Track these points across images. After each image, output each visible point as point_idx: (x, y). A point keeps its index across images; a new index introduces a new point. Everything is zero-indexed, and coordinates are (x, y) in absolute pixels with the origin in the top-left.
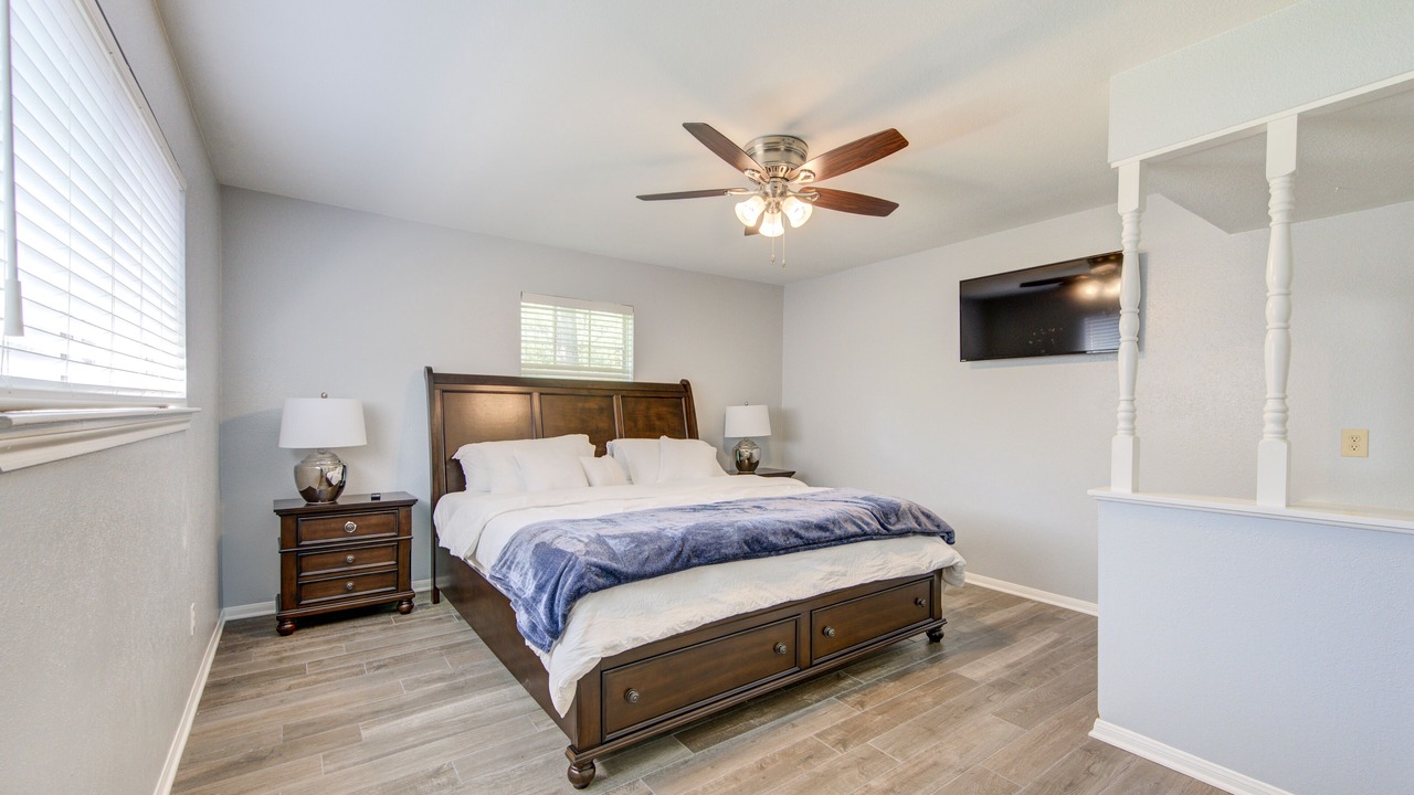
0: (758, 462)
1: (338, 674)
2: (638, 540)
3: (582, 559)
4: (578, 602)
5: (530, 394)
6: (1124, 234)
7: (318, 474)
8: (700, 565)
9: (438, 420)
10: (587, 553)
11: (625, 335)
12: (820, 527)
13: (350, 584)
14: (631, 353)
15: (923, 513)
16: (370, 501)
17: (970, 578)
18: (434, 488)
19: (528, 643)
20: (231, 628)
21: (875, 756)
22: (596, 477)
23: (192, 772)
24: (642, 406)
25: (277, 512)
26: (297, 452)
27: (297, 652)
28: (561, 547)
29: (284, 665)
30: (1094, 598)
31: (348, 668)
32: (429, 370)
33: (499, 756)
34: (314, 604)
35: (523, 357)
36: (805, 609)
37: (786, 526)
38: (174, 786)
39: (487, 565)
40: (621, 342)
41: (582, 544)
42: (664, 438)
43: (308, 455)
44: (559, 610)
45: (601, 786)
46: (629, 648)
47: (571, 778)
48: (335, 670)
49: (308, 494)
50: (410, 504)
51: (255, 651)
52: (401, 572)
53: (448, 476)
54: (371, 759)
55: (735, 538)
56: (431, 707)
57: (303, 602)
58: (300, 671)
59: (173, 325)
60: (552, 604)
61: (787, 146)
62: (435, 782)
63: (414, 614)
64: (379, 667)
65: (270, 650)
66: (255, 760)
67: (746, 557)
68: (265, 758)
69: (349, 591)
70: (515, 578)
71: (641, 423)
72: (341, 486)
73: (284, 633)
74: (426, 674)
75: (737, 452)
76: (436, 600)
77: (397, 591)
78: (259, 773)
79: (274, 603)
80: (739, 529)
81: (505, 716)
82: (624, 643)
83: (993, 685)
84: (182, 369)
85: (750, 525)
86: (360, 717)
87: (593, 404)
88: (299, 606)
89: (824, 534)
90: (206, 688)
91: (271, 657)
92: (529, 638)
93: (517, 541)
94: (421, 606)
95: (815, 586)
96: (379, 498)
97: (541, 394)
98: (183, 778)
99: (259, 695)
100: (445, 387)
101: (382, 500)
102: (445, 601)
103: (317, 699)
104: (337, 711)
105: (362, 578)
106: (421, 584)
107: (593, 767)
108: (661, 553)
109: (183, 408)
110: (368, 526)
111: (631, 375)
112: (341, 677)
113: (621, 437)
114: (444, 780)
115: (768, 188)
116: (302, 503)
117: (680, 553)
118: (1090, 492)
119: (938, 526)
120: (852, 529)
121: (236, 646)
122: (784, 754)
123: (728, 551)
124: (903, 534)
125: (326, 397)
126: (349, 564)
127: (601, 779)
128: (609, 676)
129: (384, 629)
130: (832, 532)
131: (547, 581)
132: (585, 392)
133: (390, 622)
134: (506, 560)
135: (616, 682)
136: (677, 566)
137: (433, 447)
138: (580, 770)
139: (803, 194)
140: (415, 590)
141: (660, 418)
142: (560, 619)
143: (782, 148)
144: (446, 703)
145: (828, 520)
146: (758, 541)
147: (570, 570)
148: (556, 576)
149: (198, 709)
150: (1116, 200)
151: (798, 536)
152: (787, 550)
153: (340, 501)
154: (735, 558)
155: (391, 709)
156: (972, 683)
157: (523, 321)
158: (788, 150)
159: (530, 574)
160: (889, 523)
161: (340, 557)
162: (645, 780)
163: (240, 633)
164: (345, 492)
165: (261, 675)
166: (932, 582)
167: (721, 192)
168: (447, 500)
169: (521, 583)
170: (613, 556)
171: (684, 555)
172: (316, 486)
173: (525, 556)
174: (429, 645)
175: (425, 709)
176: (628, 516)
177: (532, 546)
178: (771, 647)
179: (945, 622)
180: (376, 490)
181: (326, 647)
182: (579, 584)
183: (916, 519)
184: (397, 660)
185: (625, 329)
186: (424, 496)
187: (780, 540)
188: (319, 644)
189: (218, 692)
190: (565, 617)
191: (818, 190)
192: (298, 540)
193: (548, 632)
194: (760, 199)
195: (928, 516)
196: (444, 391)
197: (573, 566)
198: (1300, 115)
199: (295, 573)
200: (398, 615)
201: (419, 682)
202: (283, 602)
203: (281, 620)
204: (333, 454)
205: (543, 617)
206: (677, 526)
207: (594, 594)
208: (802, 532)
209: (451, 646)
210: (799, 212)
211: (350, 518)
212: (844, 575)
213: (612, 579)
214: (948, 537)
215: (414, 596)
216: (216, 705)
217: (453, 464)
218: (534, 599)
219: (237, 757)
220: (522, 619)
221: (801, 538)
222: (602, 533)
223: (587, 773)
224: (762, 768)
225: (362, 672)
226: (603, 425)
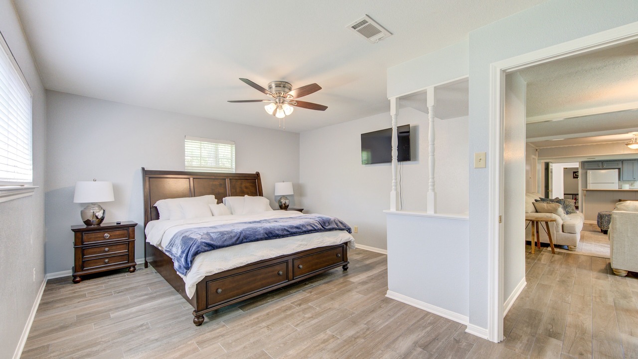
0: (288, 206)
1: (101, 296)
2: (222, 234)
3: (199, 241)
4: (197, 256)
5: (189, 178)
6: (393, 122)
7: (92, 214)
8: (247, 242)
9: (147, 190)
10: (202, 238)
11: (232, 153)
12: (297, 228)
13: (107, 260)
14: (234, 161)
15: (340, 222)
16: (116, 225)
17: (357, 246)
18: (145, 219)
19: (178, 273)
20: (50, 282)
21: (310, 307)
22: (215, 212)
23: (35, 334)
24: (239, 182)
25: (73, 230)
26: (82, 204)
27: (82, 289)
28: (192, 237)
29: (76, 294)
30: (386, 248)
31: (105, 293)
32: (143, 169)
33: (167, 318)
34: (90, 269)
35: (186, 163)
36: (290, 259)
37: (283, 227)
38: (28, 338)
39: (164, 247)
40: (230, 156)
41: (200, 236)
42: (246, 196)
43: (87, 206)
44: (189, 260)
45: (206, 325)
46: (217, 272)
47: (195, 322)
48: (100, 295)
49: (87, 222)
50: (134, 226)
51: (62, 290)
52: (130, 254)
53: (152, 214)
54: (114, 323)
55: (262, 232)
56: (141, 305)
57: (85, 269)
58: (84, 296)
59: (27, 152)
60: (187, 258)
61: (283, 85)
62: (140, 328)
63: (136, 272)
64: (119, 293)
65: (69, 289)
66: (64, 328)
67: (266, 239)
68: (68, 326)
69: (106, 263)
70: (174, 250)
71: (238, 190)
72: (102, 219)
73: (76, 282)
74: (138, 294)
75: (280, 202)
76: (146, 266)
77: (128, 263)
78: (66, 331)
79: (71, 271)
80: (264, 228)
81: (172, 306)
82: (215, 271)
83: (360, 283)
84: (31, 170)
85: (268, 227)
86: (110, 310)
87: (217, 183)
88: (83, 270)
89: (298, 230)
90: (40, 305)
91: (70, 292)
92: (178, 271)
93: (176, 236)
94: (139, 269)
95: (294, 249)
96: (120, 224)
97: (194, 178)
98: (32, 336)
99: (65, 306)
100: (151, 176)
101: (121, 224)
102: (151, 267)
103: (92, 305)
104: (100, 309)
105: (112, 258)
106: (139, 260)
107: (203, 318)
108: (231, 238)
109: (32, 186)
110: (115, 235)
111: (234, 170)
112: (102, 297)
113: (229, 196)
114: (144, 327)
115: (277, 100)
116: (85, 226)
117: (239, 238)
118: (384, 211)
119: (345, 227)
120: (310, 228)
121: (53, 289)
122: (277, 309)
123: (259, 237)
124: (330, 230)
125: (96, 181)
126: (107, 252)
127: (206, 322)
128: (210, 284)
129: (122, 279)
130: (302, 229)
131: (186, 249)
132: (214, 177)
133: (125, 276)
134: (171, 244)
135: (213, 286)
136: (238, 242)
137: (145, 202)
138: (198, 318)
139: (291, 103)
140: (137, 263)
141: (246, 188)
142: (189, 263)
143: (282, 86)
144: (148, 303)
145: (300, 225)
146: (271, 233)
147: (194, 245)
148: (189, 247)
149: (37, 313)
150: (390, 111)
151: (288, 231)
152: (283, 236)
153: (102, 225)
154: (261, 239)
155: (124, 306)
156: (353, 283)
157: (186, 148)
158: (284, 87)
159: (180, 248)
160: (325, 226)
161: (102, 249)
162: (223, 321)
163: (55, 283)
164: (104, 222)
165: (65, 298)
166: (343, 248)
167: (261, 101)
168: (150, 224)
169: (176, 252)
170: (212, 239)
171: (241, 238)
172: (91, 219)
173: (178, 242)
174: (142, 283)
175: (139, 305)
176: (222, 226)
177: (181, 238)
178: (277, 272)
179: (349, 263)
180: (118, 221)
181: (95, 287)
182: (197, 250)
183: (337, 224)
184: (127, 290)
185: (232, 151)
186: (141, 222)
187: (280, 233)
188: (93, 286)
189: (44, 306)
190: (192, 262)
191: (296, 101)
192: (82, 242)
193: (185, 267)
194: (274, 104)
195: (341, 223)
196: (150, 178)
197: (196, 243)
198: (435, 87)
199: (81, 256)
200: (129, 273)
201: (136, 297)
202: (75, 269)
203: (75, 277)
204: (99, 205)
205: (183, 262)
206: (238, 229)
207: (204, 253)
208: (289, 230)
209: (151, 283)
210: (288, 110)
211: (106, 232)
212: (306, 245)
213: (211, 248)
214: (349, 231)
215: (136, 264)
216: (45, 310)
217: (154, 208)
218: (180, 256)
219: (56, 327)
220: (176, 265)
221: (289, 232)
222: (209, 231)
223: (201, 320)
224: (268, 314)
225: (112, 295)
226: (222, 191)
